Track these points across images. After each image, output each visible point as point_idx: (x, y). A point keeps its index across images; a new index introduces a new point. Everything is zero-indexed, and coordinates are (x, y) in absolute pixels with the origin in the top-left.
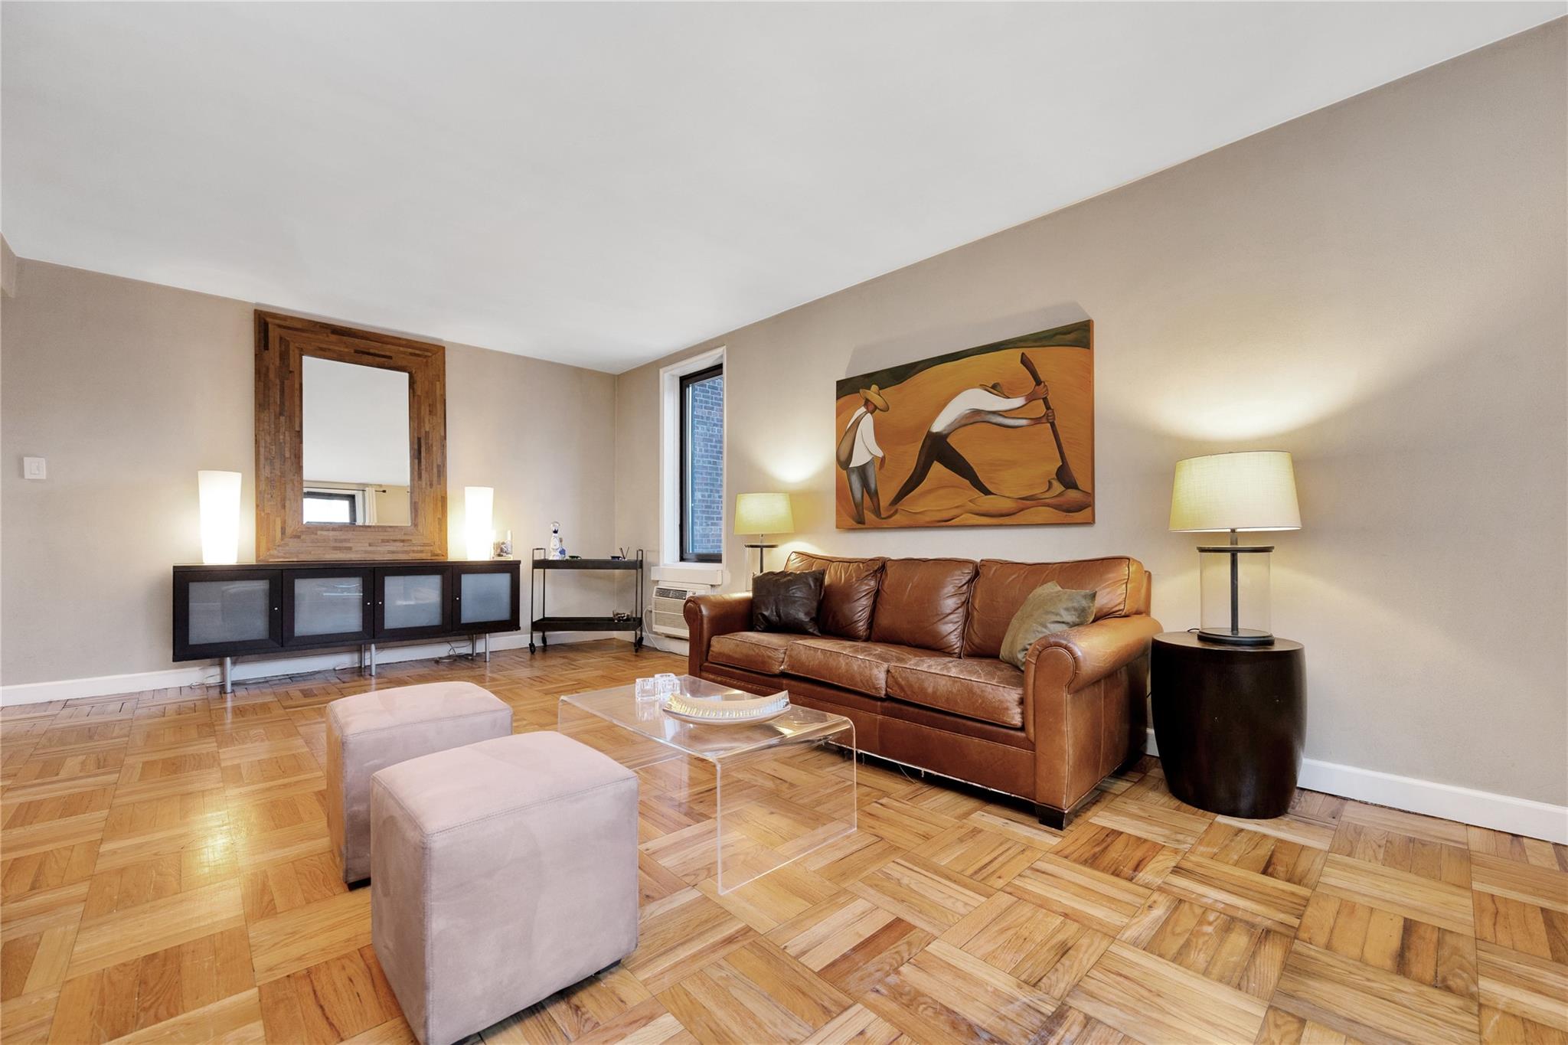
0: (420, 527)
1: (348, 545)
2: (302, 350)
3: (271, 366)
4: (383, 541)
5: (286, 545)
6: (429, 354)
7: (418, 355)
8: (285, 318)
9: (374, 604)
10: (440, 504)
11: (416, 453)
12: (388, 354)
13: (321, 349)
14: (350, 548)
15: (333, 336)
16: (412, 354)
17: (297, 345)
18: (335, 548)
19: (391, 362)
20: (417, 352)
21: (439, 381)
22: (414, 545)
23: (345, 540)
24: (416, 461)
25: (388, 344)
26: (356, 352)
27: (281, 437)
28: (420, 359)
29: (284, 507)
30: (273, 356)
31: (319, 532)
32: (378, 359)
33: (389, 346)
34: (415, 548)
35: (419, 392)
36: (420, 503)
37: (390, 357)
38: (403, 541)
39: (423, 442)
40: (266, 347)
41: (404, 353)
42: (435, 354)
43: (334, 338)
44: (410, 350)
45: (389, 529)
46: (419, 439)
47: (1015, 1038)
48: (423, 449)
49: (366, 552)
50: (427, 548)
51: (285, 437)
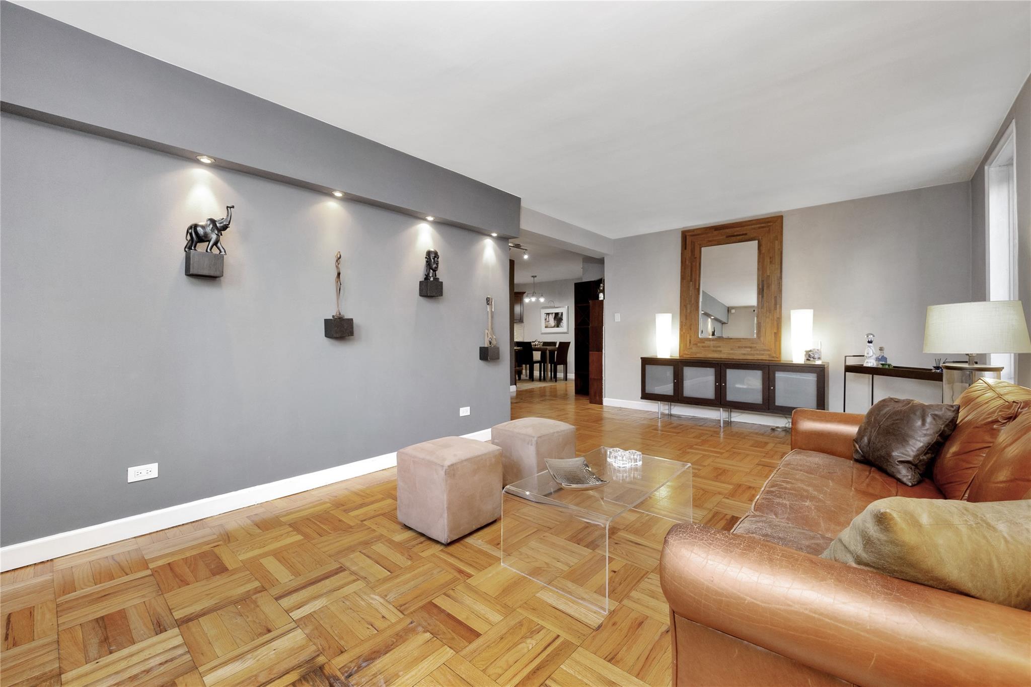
0: (762, 339)
1: (719, 349)
2: (700, 245)
3: (687, 257)
4: (739, 347)
5: (691, 348)
6: (772, 224)
7: (763, 227)
8: (693, 230)
9: (720, 385)
10: (775, 323)
11: (761, 291)
12: (744, 232)
13: (710, 241)
14: (721, 351)
15: (716, 232)
16: (759, 228)
17: (698, 243)
18: (714, 351)
19: (746, 237)
20: (763, 225)
21: (777, 240)
22: (757, 350)
23: (720, 347)
24: (760, 296)
25: (744, 226)
26: (727, 237)
27: (691, 293)
28: (765, 229)
29: (691, 329)
30: (688, 253)
31: (706, 342)
32: (738, 237)
33: (746, 227)
34: (758, 352)
35: (763, 251)
36: (762, 323)
37: (746, 234)
38: (751, 347)
39: (765, 283)
40: (686, 249)
41: (754, 229)
42: (775, 222)
43: (716, 233)
44: (758, 226)
45: (742, 340)
46: (763, 281)
47: (357, 679)
48: (765, 288)
49: (729, 354)
50: (766, 352)
51: (692, 292)
